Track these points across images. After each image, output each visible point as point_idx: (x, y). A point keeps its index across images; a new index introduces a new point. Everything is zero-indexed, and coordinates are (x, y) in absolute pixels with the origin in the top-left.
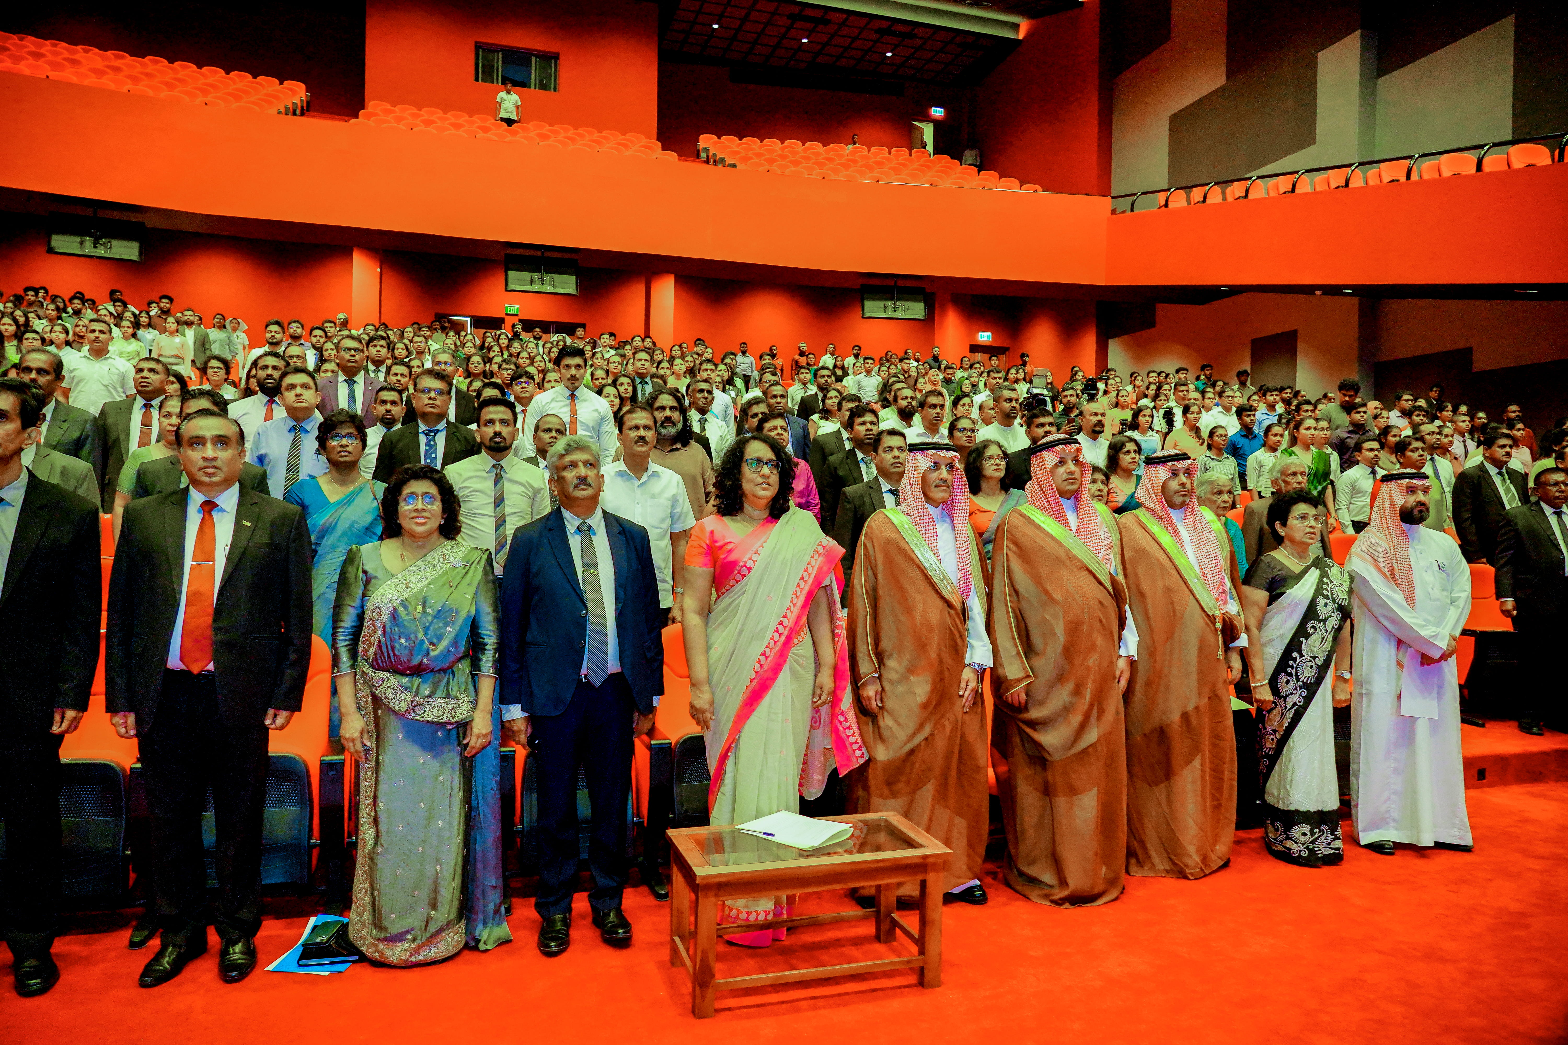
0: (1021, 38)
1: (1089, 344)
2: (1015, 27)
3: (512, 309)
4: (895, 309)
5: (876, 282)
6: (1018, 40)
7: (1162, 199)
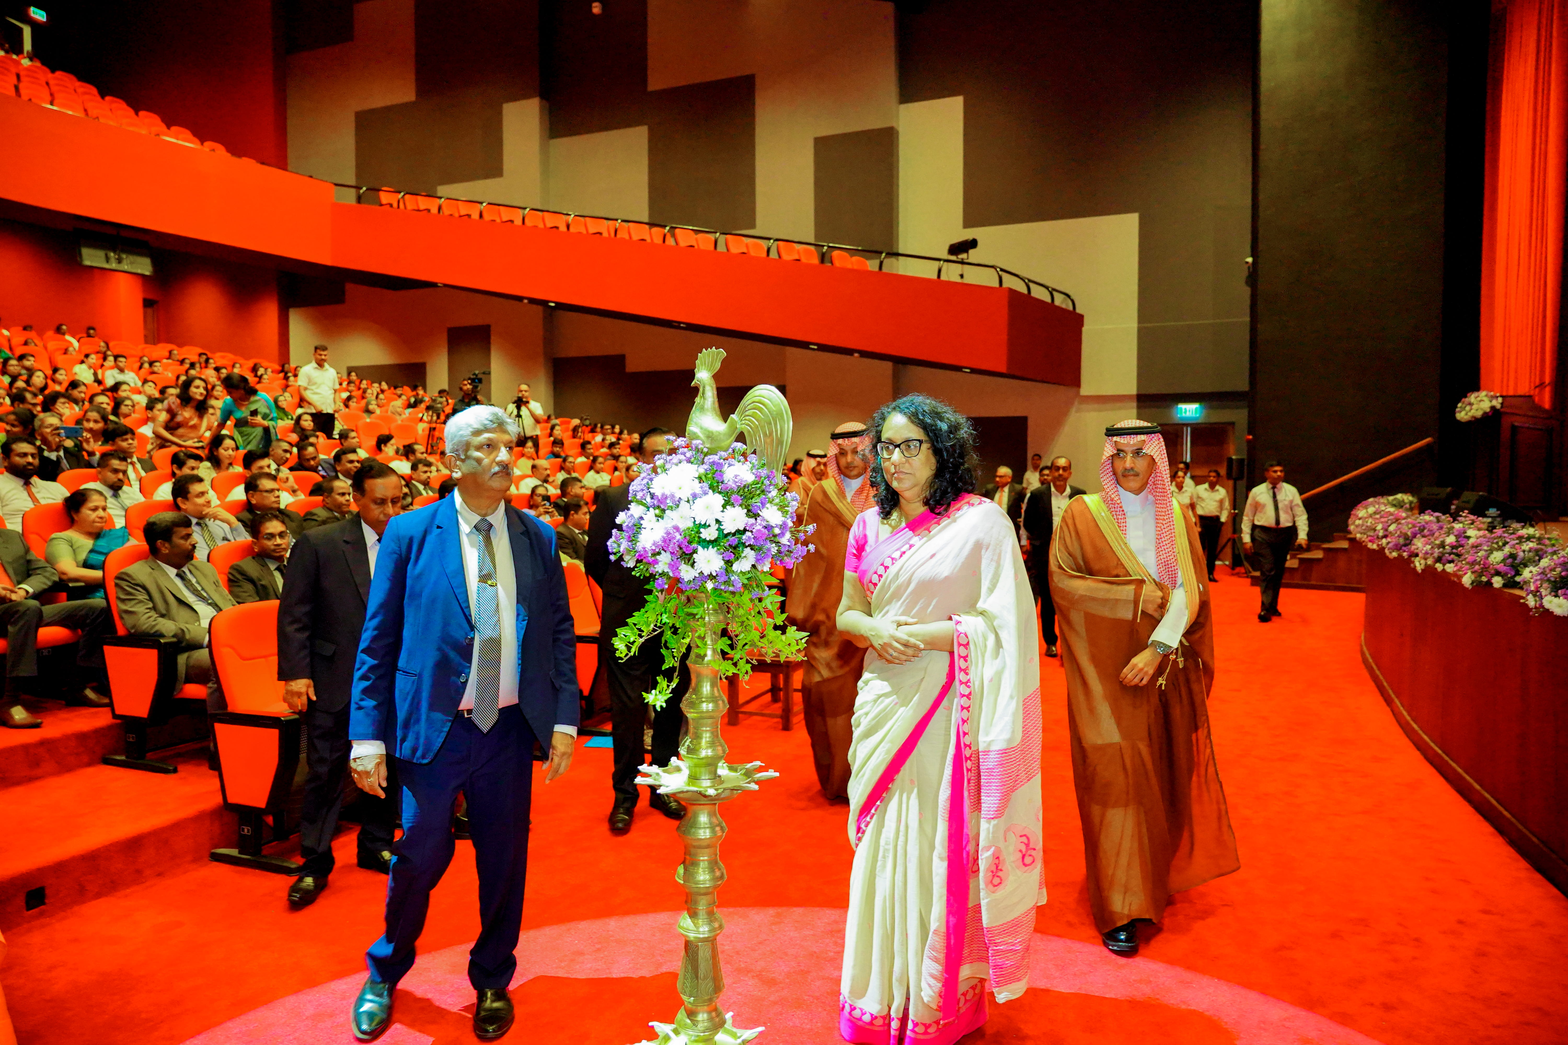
1: (270, 311)
4: (119, 261)
7: (385, 198)
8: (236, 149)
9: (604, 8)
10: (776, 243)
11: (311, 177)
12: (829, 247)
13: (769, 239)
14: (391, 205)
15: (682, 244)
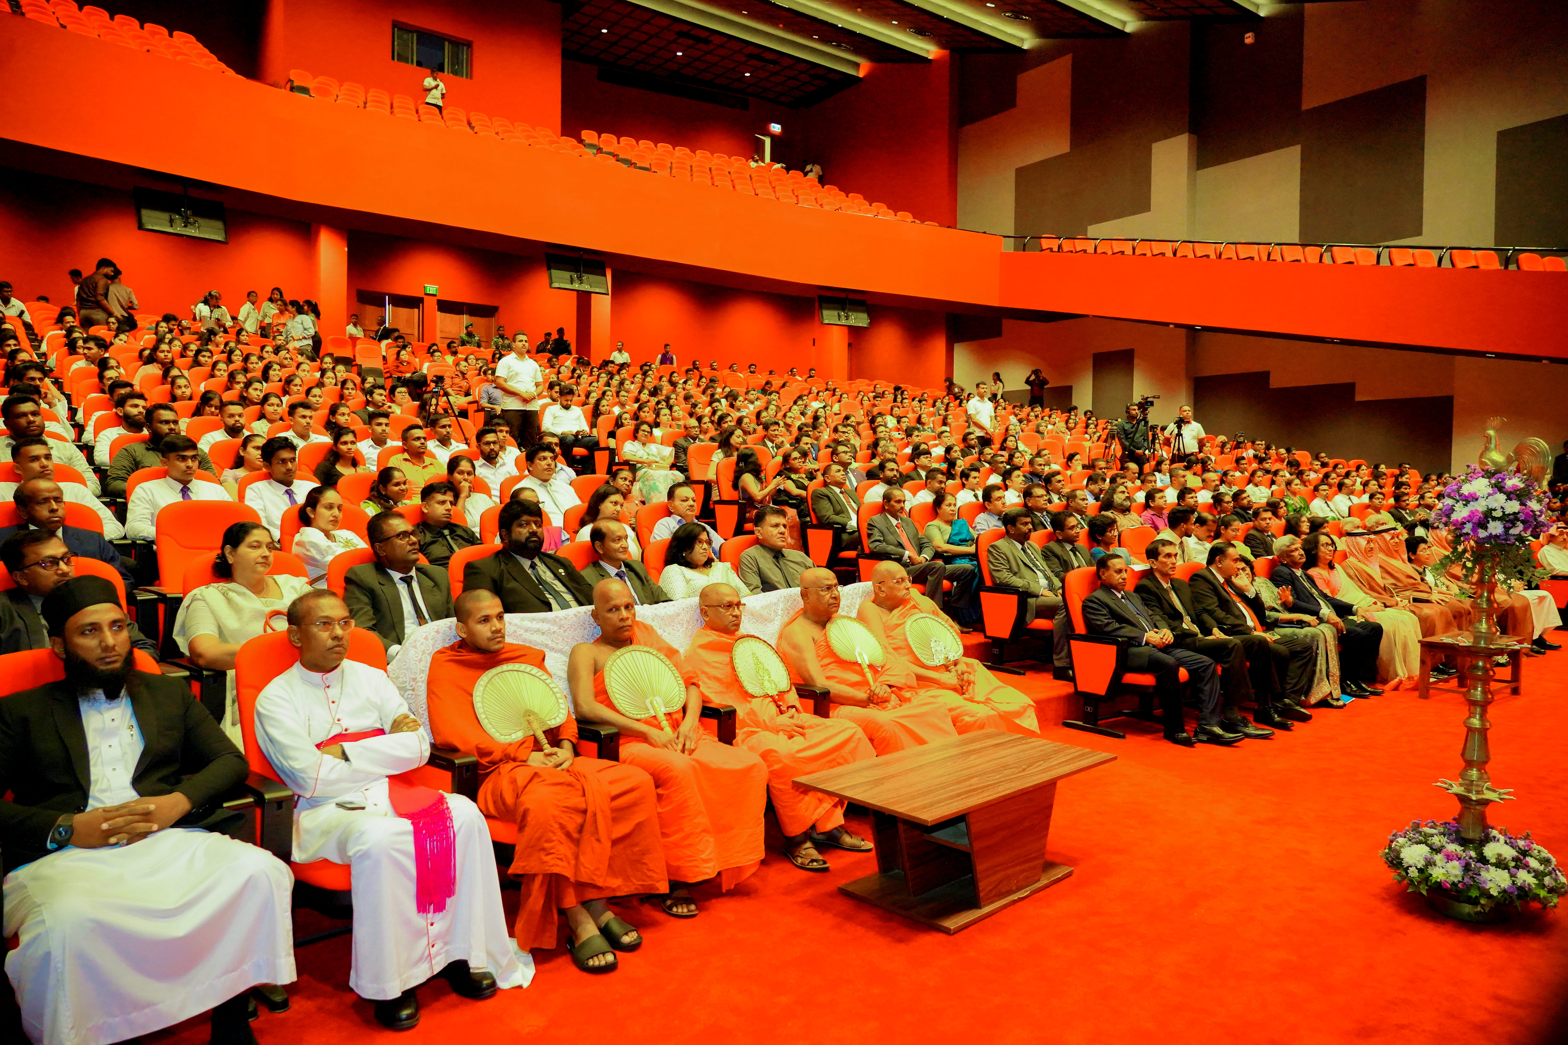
0: (861, 75)
1: (939, 346)
2: (857, 65)
3: (432, 289)
4: (847, 318)
5: (829, 294)
6: (858, 77)
7: (1045, 244)
8: (920, 215)
9: (1256, 38)
10: (1449, 251)
11: (985, 233)
12: (1514, 250)
13: (1442, 248)
14: (1051, 250)
15: (1340, 261)
